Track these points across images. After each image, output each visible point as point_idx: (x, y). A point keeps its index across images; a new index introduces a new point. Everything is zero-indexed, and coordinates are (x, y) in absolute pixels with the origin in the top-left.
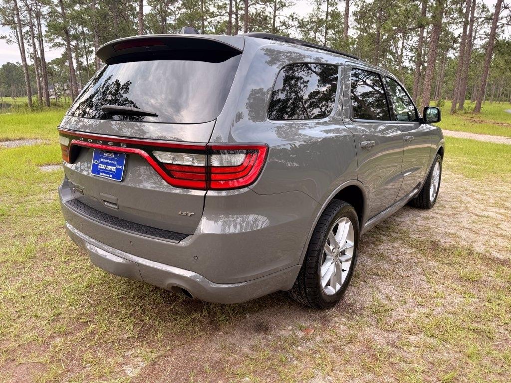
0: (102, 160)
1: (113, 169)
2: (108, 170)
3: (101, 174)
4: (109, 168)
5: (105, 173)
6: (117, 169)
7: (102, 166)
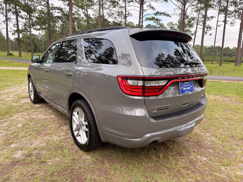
0: (184, 86)
1: (189, 88)
2: (187, 90)
3: (185, 92)
4: (188, 88)
5: (187, 91)
6: (191, 88)
7: (184, 89)
